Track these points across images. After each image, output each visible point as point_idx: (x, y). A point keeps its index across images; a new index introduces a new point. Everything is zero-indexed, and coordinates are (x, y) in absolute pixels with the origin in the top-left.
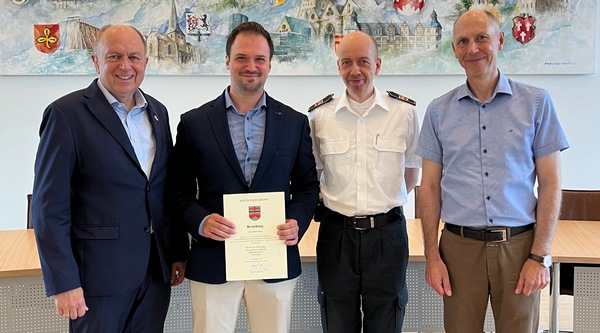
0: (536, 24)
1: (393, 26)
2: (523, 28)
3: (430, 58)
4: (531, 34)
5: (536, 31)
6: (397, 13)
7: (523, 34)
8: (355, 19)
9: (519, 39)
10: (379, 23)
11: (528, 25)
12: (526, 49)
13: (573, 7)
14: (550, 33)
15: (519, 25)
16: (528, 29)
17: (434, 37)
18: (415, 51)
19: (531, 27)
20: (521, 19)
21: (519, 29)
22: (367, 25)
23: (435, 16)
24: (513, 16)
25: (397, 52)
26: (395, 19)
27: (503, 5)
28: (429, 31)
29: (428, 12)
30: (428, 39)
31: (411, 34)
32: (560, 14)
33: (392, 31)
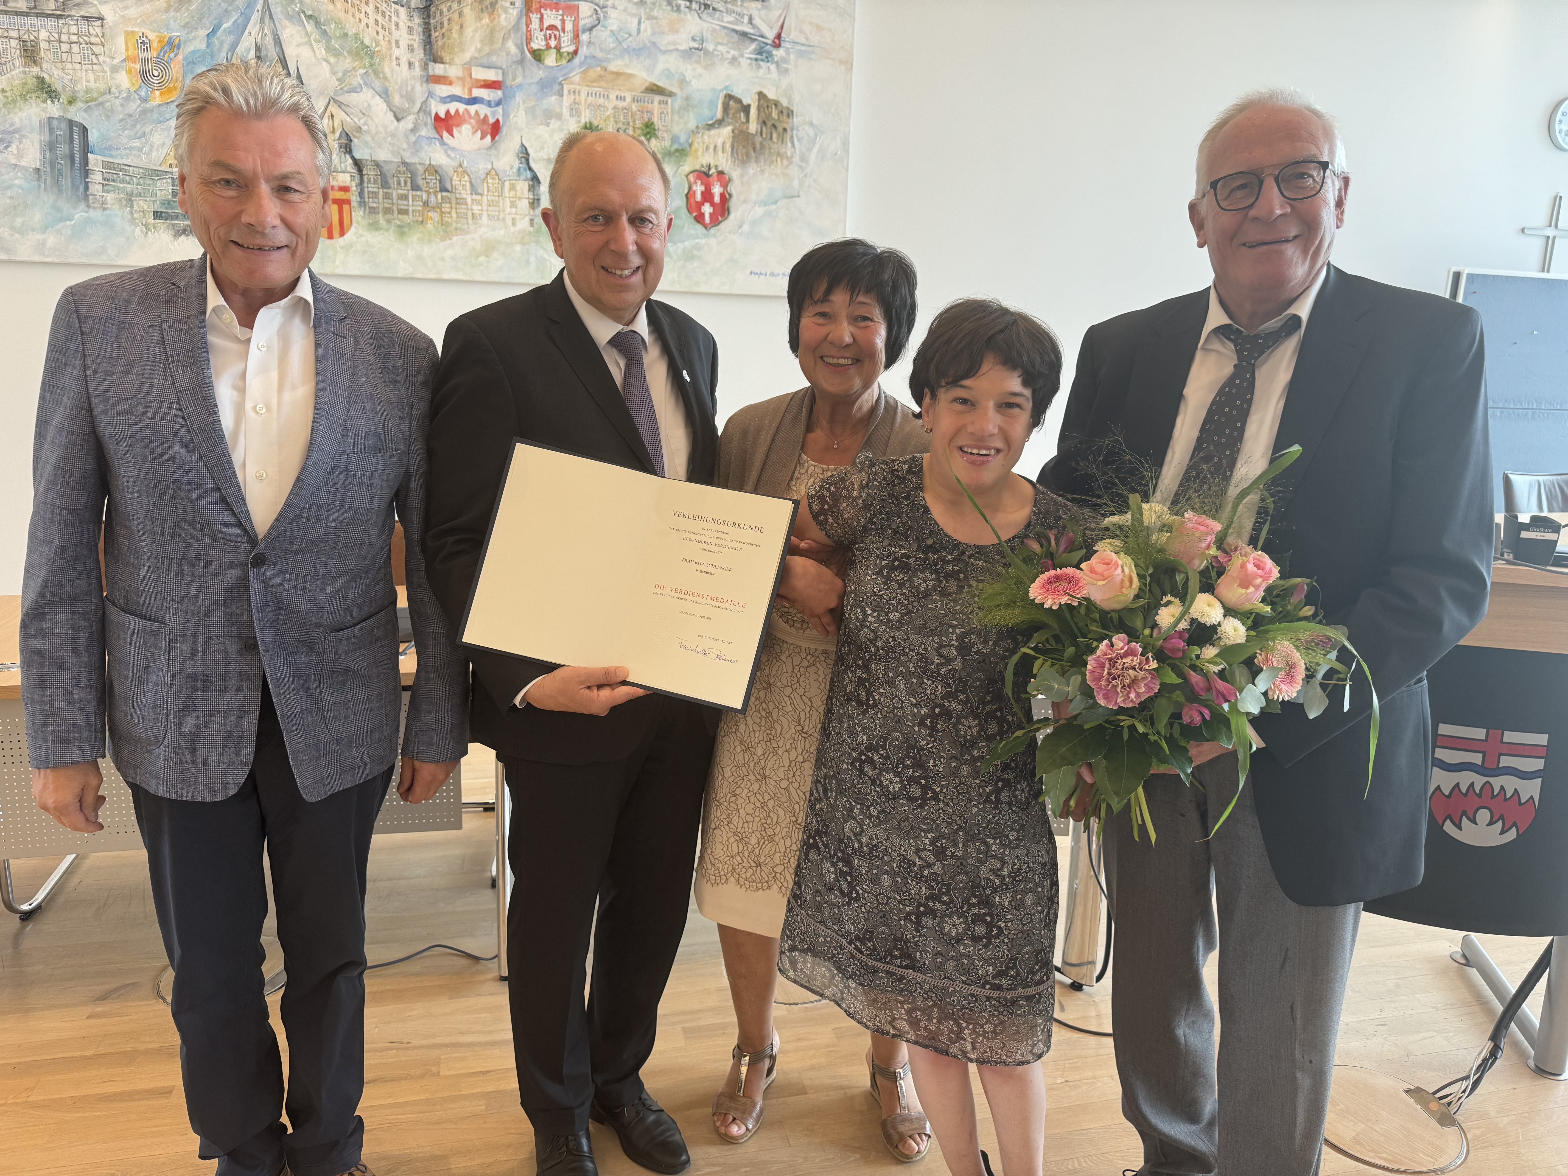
0: (733, 188)
1: (433, 170)
2: (707, 196)
3: (518, 248)
4: (723, 209)
5: (733, 203)
6: (443, 143)
7: (707, 209)
8: (347, 148)
9: (699, 218)
10: (404, 163)
11: (717, 190)
12: (713, 241)
13: (804, 159)
14: (759, 211)
15: (699, 189)
16: (717, 199)
17: (525, 203)
18: (485, 230)
19: (722, 196)
20: (703, 175)
21: (699, 197)
22: (377, 165)
23: (524, 155)
24: (687, 168)
25: (446, 231)
26: (438, 157)
27: (667, 143)
28: (513, 188)
29: (509, 144)
30: (513, 205)
31: (474, 190)
32: (778, 171)
33: (433, 182)
